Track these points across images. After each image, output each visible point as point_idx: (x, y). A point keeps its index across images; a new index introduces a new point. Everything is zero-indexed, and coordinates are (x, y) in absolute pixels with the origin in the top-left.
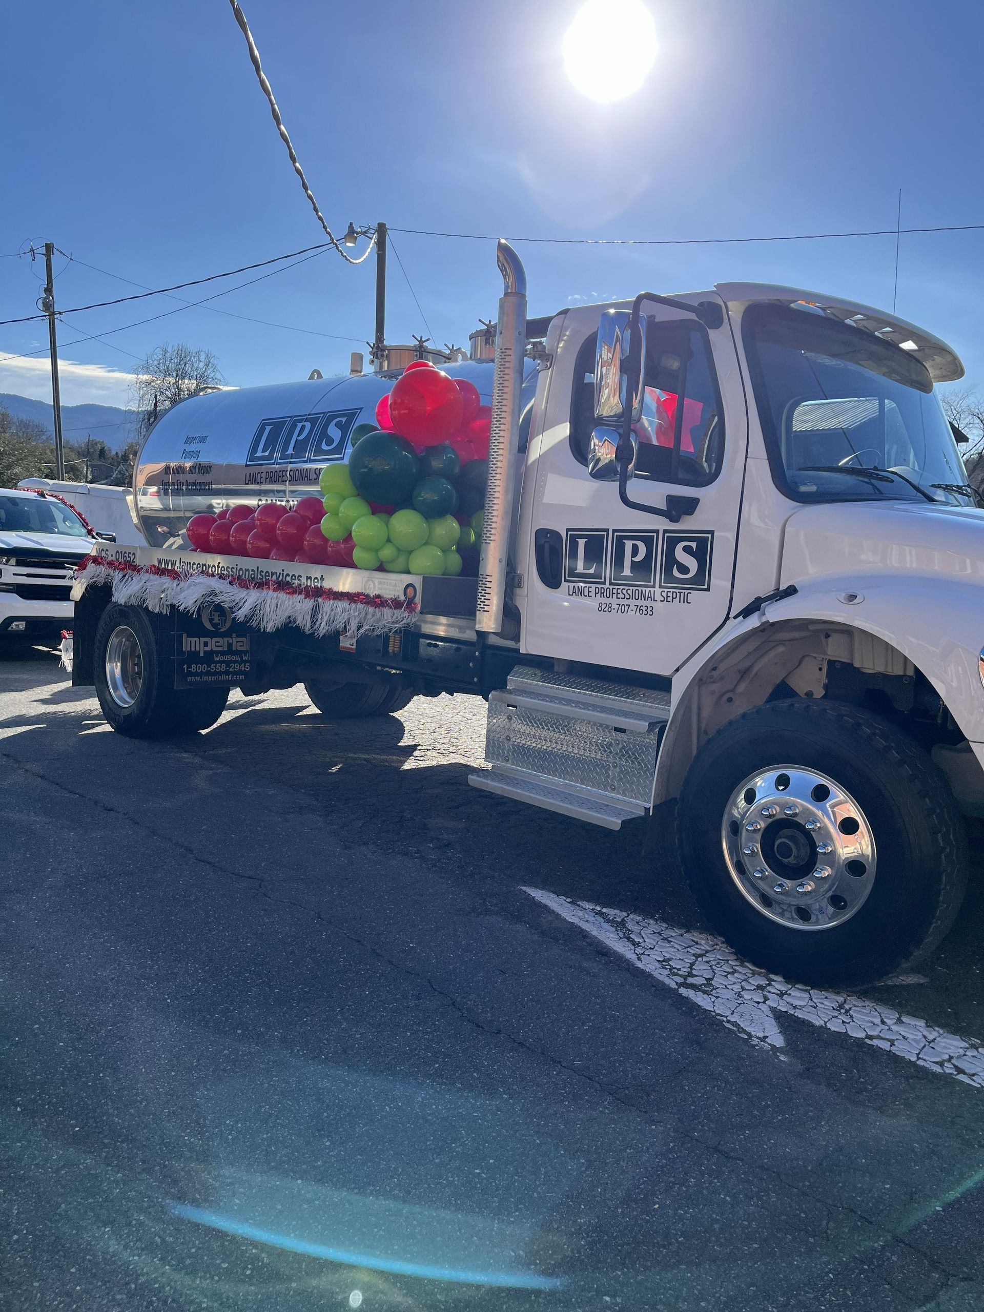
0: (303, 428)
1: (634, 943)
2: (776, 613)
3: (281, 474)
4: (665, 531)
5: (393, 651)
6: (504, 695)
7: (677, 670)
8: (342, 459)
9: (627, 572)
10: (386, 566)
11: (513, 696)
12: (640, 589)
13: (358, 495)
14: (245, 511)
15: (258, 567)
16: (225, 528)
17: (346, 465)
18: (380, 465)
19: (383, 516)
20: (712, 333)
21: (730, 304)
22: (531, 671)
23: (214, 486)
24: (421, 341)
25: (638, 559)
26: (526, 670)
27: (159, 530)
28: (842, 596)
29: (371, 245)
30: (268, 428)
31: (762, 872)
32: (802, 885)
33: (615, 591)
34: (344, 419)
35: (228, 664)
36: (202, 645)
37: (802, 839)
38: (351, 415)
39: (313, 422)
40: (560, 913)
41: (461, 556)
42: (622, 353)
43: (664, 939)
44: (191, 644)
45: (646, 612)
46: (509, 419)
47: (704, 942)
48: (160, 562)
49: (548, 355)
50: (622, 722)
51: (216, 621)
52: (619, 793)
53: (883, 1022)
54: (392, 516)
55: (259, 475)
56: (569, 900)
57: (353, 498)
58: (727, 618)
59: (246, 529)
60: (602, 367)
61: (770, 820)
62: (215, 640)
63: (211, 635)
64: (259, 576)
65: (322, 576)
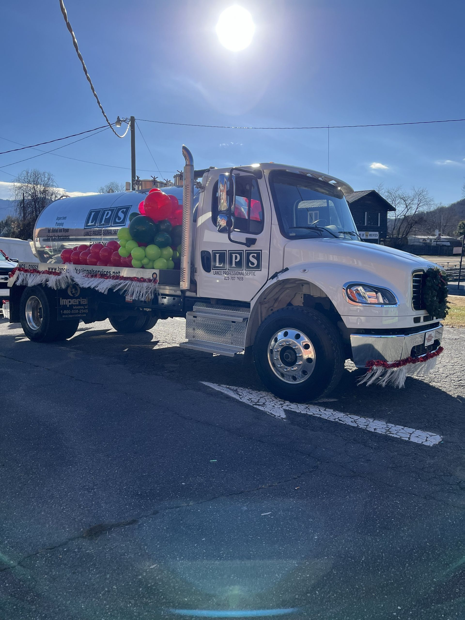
0: (108, 213)
1: (240, 395)
2: (281, 277)
3: (99, 232)
4: (246, 250)
5: (148, 301)
6: (192, 312)
7: (252, 299)
8: (125, 225)
9: (234, 265)
10: (145, 266)
11: (195, 313)
12: (238, 271)
13: (133, 240)
14: (85, 247)
15: (92, 269)
16: (77, 254)
17: (127, 228)
18: (142, 228)
19: (143, 247)
20: (259, 180)
21: (264, 170)
22: (202, 304)
23: (70, 237)
24: (154, 178)
25: (237, 260)
26: (199, 303)
27: (45, 256)
28: (302, 270)
29: (128, 127)
30: (93, 214)
31: (280, 365)
32: (293, 368)
33: (230, 272)
34: (125, 210)
35: (79, 310)
36: (68, 302)
37: (292, 352)
38: (128, 208)
39: (112, 211)
40: (214, 388)
41: (174, 262)
42: (227, 189)
43: (250, 393)
44: (63, 302)
45: (241, 279)
46: (189, 210)
47: (264, 394)
48: (49, 269)
49: (203, 187)
50: (234, 319)
51: (74, 292)
52: (234, 345)
53: (320, 411)
54: (146, 247)
55: (90, 232)
56: (218, 385)
57: (131, 241)
58: (267, 280)
59: (86, 254)
60: (220, 192)
61: (282, 347)
62: (73, 300)
63: (72, 298)
64: (93, 273)
65: (119, 271)
